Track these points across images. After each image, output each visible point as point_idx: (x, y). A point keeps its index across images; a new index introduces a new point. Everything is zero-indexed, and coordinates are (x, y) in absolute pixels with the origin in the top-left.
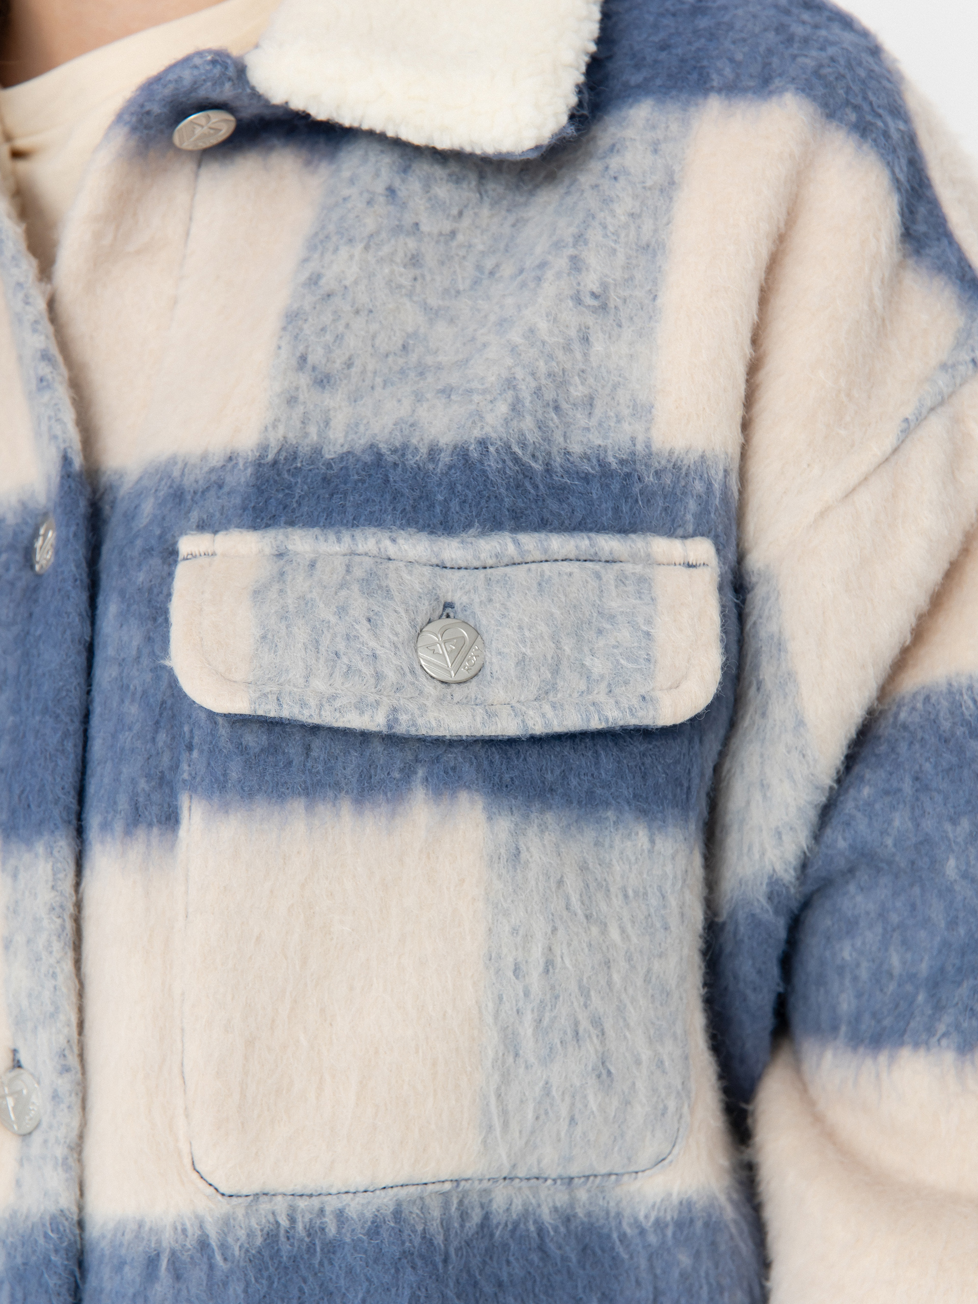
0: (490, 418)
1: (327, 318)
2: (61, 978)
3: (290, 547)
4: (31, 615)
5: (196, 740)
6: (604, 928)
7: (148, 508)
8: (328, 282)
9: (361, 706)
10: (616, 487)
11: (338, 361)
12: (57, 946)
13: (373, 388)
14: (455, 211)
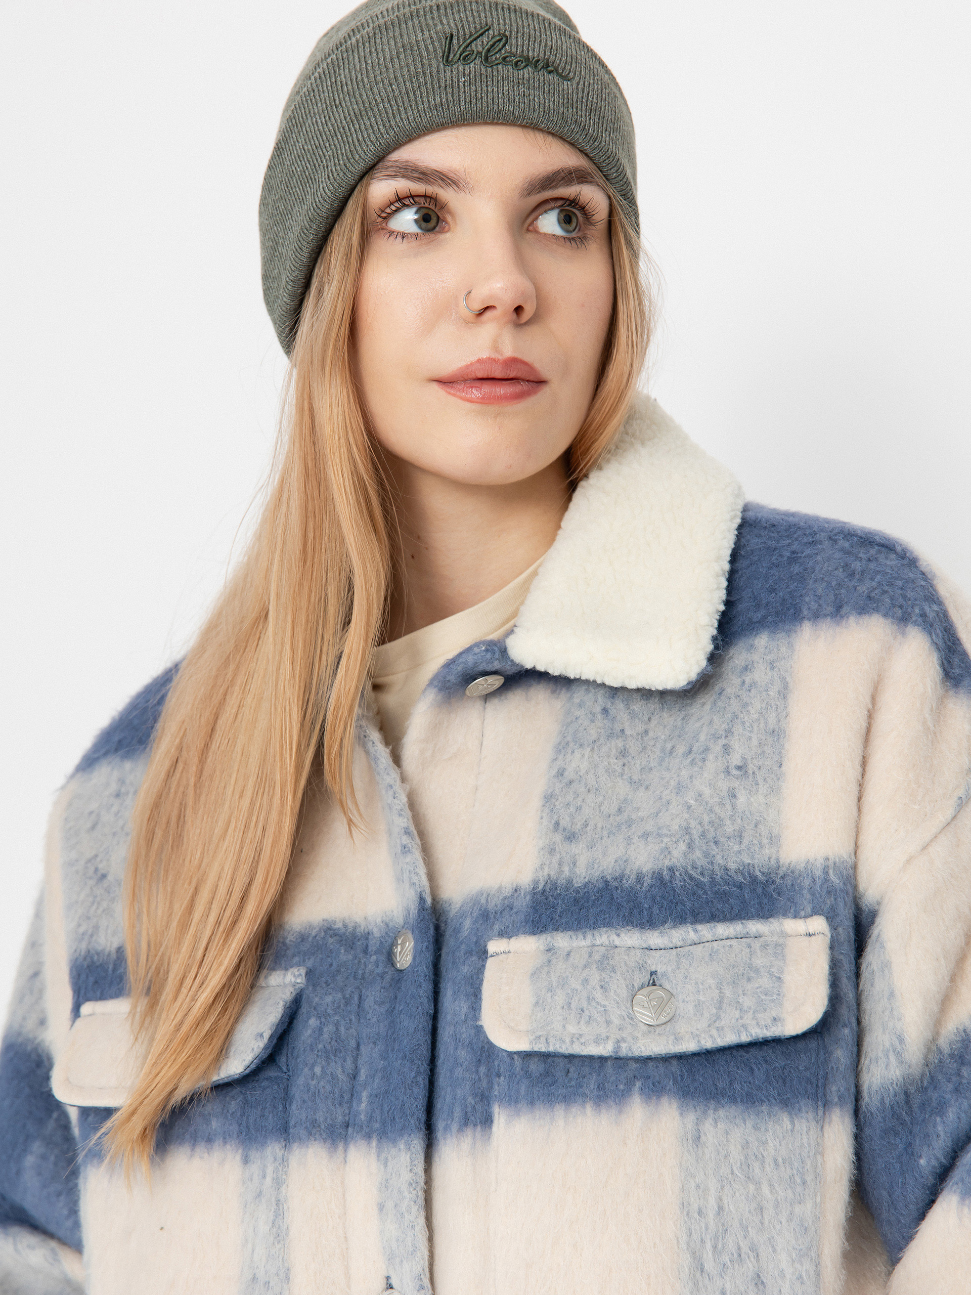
0: (675, 853)
1: (570, 797)
2: (418, 1228)
3: (555, 945)
4: (396, 998)
5: (502, 1070)
6: (758, 1184)
7: (467, 923)
8: (570, 774)
9: (597, 1040)
10: (759, 890)
11: (579, 825)
12: (414, 1209)
13: (601, 838)
14: (646, 719)
